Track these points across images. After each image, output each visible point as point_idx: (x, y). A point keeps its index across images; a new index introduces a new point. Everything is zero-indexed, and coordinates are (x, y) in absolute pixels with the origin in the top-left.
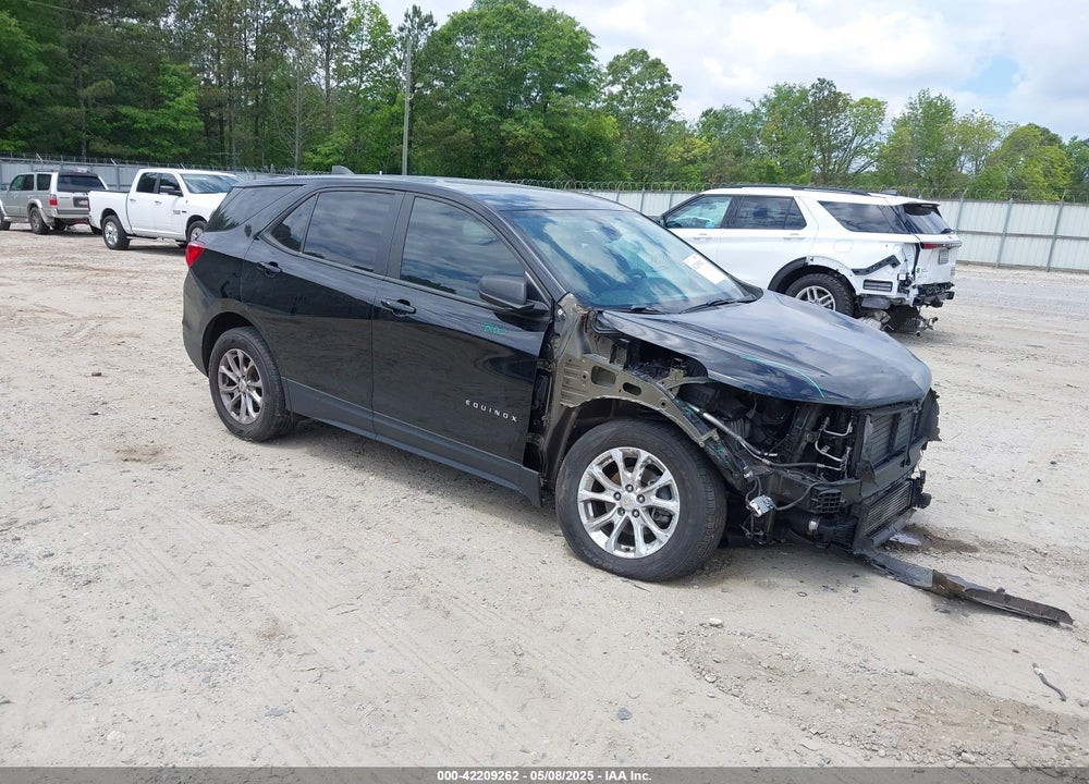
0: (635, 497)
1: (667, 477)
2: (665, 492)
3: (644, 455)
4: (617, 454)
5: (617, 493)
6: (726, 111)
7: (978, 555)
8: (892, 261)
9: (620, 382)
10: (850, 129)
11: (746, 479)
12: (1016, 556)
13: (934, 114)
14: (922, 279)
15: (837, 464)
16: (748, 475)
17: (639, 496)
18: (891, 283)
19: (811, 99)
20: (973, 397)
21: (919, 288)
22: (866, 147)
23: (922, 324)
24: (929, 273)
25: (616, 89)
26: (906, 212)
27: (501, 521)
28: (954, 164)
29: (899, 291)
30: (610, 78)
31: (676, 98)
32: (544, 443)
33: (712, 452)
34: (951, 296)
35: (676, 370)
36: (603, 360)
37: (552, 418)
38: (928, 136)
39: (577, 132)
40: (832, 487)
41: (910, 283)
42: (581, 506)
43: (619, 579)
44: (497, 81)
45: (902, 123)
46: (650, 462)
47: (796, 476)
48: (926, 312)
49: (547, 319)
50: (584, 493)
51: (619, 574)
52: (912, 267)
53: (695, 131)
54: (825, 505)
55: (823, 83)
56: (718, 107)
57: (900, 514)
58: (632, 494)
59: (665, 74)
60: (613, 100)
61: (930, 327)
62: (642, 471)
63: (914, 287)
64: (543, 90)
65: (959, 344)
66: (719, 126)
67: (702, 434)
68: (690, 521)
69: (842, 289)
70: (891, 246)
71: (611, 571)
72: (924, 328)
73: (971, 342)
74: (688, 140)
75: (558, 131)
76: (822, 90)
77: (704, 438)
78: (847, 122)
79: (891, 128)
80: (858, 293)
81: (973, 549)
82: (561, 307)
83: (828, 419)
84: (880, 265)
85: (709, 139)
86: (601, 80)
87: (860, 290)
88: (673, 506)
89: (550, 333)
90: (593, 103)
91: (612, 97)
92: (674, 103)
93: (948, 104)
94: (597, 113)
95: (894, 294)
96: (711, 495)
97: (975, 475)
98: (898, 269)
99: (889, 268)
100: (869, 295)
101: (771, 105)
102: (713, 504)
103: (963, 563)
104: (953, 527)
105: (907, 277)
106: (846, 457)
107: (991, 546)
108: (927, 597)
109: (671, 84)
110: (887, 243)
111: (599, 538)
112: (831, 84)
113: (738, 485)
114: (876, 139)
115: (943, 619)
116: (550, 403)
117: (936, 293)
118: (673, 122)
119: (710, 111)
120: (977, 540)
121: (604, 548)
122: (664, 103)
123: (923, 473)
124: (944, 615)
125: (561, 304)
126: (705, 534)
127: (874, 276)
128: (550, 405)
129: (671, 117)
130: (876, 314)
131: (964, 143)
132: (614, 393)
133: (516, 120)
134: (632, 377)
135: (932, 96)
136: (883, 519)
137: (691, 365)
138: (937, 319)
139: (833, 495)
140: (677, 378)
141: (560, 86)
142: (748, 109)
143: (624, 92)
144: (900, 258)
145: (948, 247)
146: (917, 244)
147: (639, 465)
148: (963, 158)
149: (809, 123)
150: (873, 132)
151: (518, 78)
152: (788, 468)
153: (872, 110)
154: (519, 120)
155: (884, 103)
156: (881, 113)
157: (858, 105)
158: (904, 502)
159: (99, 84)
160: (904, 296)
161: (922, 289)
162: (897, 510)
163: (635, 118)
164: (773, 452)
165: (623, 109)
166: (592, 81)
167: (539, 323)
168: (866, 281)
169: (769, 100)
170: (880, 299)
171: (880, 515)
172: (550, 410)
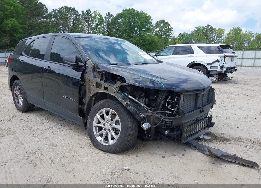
0: (109, 125)
1: (117, 118)
2: (117, 123)
3: (111, 110)
4: (104, 111)
5: (104, 124)
6: (185, 33)
7: (230, 142)
8: (218, 61)
9: (103, 87)
10: (216, 36)
11: (141, 117)
12: (244, 142)
13: (237, 32)
14: (226, 65)
15: (173, 111)
16: (141, 116)
17: (110, 124)
18: (218, 67)
19: (205, 30)
20: (240, 96)
21: (226, 68)
22: (220, 40)
23: (228, 78)
24: (229, 63)
25: (157, 29)
26: (221, 48)
27: (76, 134)
28: (243, 44)
29: (220, 69)
30: (156, 27)
31: (172, 31)
32: (85, 108)
33: (128, 108)
34: (236, 70)
35: (118, 81)
36: (99, 80)
37: (87, 100)
38: (236, 37)
39: (148, 40)
40: (170, 119)
41: (223, 67)
42: (94, 128)
43: (103, 153)
44: (128, 29)
45: (229, 34)
46: (113, 113)
47: (158, 116)
48: (229, 75)
49: (83, 68)
50: (95, 124)
51: (103, 151)
52: (223, 62)
53: (177, 38)
54: (167, 125)
55: (208, 26)
56: (182, 33)
57: (203, 129)
58: (108, 124)
59: (169, 25)
60: (157, 32)
61: (231, 79)
62: (111, 116)
63: (224, 68)
64: (140, 30)
65: (239, 83)
66: (183, 37)
67: (125, 102)
68: (123, 132)
69: (205, 69)
70: (217, 57)
71: (101, 150)
72: (229, 80)
73: (242, 83)
74: (175, 41)
75: (143, 40)
76: (208, 27)
77: (125, 103)
78: (215, 35)
79: (226, 36)
80: (209, 70)
81: (229, 140)
82: (87, 64)
83: (170, 96)
84: (214, 62)
85: (181, 40)
86: (154, 28)
87: (209, 69)
88: (119, 127)
89: (84, 72)
90: (152, 33)
91: (156, 31)
92: (172, 32)
93: (240, 29)
94: (153, 36)
95: (219, 70)
96: (130, 123)
97: (235, 117)
98: (219, 63)
99: (217, 63)
100: (212, 71)
101: (195, 31)
102: (131, 126)
103: (224, 145)
104: (223, 133)
105: (222, 65)
106: (176, 109)
107: (235, 139)
108: (208, 157)
109: (171, 27)
110: (216, 56)
111: (99, 139)
112: (210, 26)
113: (138, 119)
114: (222, 38)
115: (212, 166)
116: (86, 95)
117: (231, 70)
118: (172, 37)
119: (181, 33)
120: (231, 137)
121: (100, 142)
122: (169, 32)
123: (211, 115)
124: (212, 164)
125: (87, 63)
126: (128, 137)
127: (213, 65)
128: (86, 96)
129: (171, 35)
130: (214, 76)
131: (245, 38)
132: (102, 90)
133: (133, 38)
134: (106, 85)
135: (236, 27)
136: (196, 131)
137: (122, 79)
138: (232, 77)
139: (170, 122)
140: (119, 84)
141: (143, 29)
142: (190, 33)
143: (159, 30)
144: (220, 60)
145: (234, 57)
146: (224, 56)
147: (109, 114)
148: (245, 42)
149: (205, 35)
150: (221, 37)
151: (133, 28)
152: (157, 113)
153: (221, 32)
154: (134, 38)
155: (224, 30)
156: (224, 32)
157: (217, 30)
158: (205, 125)
159: (35, 33)
160: (222, 70)
161: (227, 68)
162: (202, 128)
163: (162, 36)
164: (153, 108)
165: (159, 34)
166: (151, 28)
167: (81, 69)
168: (211, 67)
169: (195, 30)
170: (215, 71)
171: (194, 129)
172: (86, 97)
